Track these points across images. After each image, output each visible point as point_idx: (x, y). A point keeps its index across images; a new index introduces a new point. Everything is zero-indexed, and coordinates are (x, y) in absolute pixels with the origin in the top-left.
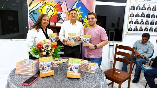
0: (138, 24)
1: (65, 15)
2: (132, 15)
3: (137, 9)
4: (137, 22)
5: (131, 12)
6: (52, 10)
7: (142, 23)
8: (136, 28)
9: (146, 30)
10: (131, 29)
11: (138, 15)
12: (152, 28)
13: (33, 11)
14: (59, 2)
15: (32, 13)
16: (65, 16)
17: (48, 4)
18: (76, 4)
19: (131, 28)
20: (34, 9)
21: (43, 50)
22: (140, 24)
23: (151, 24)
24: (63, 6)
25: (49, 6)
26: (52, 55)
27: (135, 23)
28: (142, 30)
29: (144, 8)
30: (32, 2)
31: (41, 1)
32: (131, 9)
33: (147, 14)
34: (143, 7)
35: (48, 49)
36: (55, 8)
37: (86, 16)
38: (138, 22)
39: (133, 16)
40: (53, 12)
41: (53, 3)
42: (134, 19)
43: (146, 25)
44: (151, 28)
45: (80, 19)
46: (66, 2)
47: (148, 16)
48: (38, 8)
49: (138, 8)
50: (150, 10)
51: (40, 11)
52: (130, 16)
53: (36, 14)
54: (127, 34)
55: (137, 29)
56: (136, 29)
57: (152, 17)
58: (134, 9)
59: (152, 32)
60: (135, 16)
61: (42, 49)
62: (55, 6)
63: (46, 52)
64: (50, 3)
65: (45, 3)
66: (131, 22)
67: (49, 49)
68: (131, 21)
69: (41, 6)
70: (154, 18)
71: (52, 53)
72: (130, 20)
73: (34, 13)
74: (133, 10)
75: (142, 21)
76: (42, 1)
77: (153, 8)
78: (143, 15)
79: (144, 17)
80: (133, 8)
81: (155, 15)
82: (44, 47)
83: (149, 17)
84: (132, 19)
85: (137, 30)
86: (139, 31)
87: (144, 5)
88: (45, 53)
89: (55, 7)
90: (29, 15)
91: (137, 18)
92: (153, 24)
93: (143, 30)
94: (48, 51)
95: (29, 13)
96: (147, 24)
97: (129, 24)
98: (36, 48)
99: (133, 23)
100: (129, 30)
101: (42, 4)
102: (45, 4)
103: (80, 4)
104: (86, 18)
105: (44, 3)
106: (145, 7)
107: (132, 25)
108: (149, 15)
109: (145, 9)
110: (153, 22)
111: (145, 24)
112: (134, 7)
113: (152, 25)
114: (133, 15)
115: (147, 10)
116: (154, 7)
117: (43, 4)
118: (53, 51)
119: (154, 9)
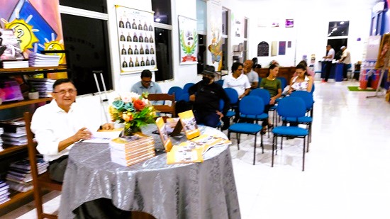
0: (132, 53)
3: (127, 27)
4: (130, 51)
5: (121, 31)
9: (142, 64)
10: (125, 64)
11: (129, 38)
12: (149, 60)
19: (125, 62)
22: (135, 53)
23: (146, 53)
27: (128, 53)
29: (135, 26)
33: (140, 37)
37: (46, 39)
38: (132, 50)
43: (142, 56)
44: (147, 60)
45: (33, 46)
49: (128, 24)
50: (142, 29)
52: (121, 40)
56: (131, 63)
57: (145, 41)
58: (123, 27)
60: (126, 40)
66: (123, 52)
68: (123, 49)
70: (147, 44)
74: (123, 29)
75: (136, 49)
77: (144, 27)
78: (135, 39)
79: (137, 41)
80: (121, 24)
81: (148, 39)
83: (143, 41)
85: (133, 66)
86: (135, 66)
87: (134, 20)
91: (129, 43)
93: (140, 64)
97: (121, 55)
99: (126, 53)
100: (123, 66)
103: (29, 9)
106: (135, 24)
107: (125, 56)
108: (142, 38)
109: (136, 28)
110: (148, 50)
111: (140, 53)
112: (123, 23)
113: (148, 55)
114: (124, 37)
115: (139, 29)
116: (145, 24)
119: (146, 27)
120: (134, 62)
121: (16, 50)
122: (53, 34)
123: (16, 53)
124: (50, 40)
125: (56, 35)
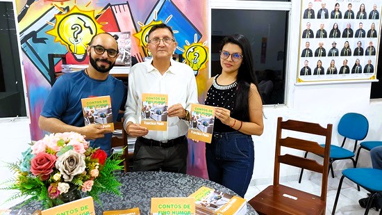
0: (324, 55)
1: (129, 40)
2: (308, 34)
3: (319, 17)
4: (321, 52)
5: (306, 24)
6: (89, 27)
7: (334, 52)
8: (321, 67)
9: (344, 71)
10: (307, 70)
11: (322, 34)
12: (359, 65)
13: (33, 34)
14: (109, 5)
15: (30, 41)
16: (129, 45)
17: (75, 11)
18: (157, 10)
19: (308, 67)
20: (35, 28)
21: (56, 177)
22: (330, 55)
23: (356, 54)
24: (122, 16)
25: (80, 16)
26: (90, 190)
27: (316, 55)
28: (335, 72)
29: (337, 14)
30: (27, 9)
31: (54, 3)
32: (306, 17)
33: (346, 30)
34: (335, 11)
35: (75, 173)
36: (99, 22)
37: (186, 41)
38: (324, 50)
39: (312, 36)
40: (92, 33)
41: (91, 8)
42: (314, 44)
43: (345, 58)
44: (356, 65)
46: (128, 3)
47: (348, 33)
48: (47, 24)
49: (323, 13)
50: (353, 17)
51: (54, 32)
52: (304, 37)
53: (42, 40)
54: (298, 84)
55: (323, 69)
56: (319, 69)
57: (356, 36)
58: (313, 17)
59: (358, 75)
60: (315, 35)
61: (53, 174)
62: (98, 16)
63: (68, 182)
64: (82, 8)
65: (68, 8)
66: (306, 53)
67: (80, 170)
68: (306, 49)
69: (54, 18)
70: (361, 39)
71: (92, 182)
72: (303, 47)
73: (36, 40)
74: (309, 20)
75: (334, 48)
76: (59, 4)
77: (359, 13)
78: (335, 33)
79: (338, 36)
80: (309, 14)
81: (364, 31)
82: (59, 164)
83: (351, 36)
84: (308, 44)
85: (322, 73)
86: (328, 73)
87: (336, 5)
88: (64, 188)
89: (96, 18)
90: (20, 46)
91: (322, 40)
92: (362, 54)
93: (338, 71)
94: (76, 177)
95: (19, 39)
96: (346, 55)
97: (301, 58)
98: (32, 170)
99: (311, 55)
100: (302, 73)
101: (59, 11)
102: (68, 11)
103: (170, 8)
104: (187, 48)
105: (64, 9)
106: (339, 11)
107: (308, 58)
108: (351, 30)
109: (340, 17)
110: (362, 49)
111: (342, 55)
112: (312, 12)
113: (359, 57)
114: (311, 31)
115: (346, 17)
116: (362, 8)
117: (60, 13)
118: (95, 173)
119: (362, 14)
120: (326, 66)
121: (126, 54)
122: (196, 35)
123: (126, 58)
124: (192, 41)
125: (200, 36)
